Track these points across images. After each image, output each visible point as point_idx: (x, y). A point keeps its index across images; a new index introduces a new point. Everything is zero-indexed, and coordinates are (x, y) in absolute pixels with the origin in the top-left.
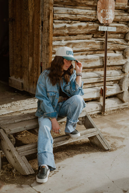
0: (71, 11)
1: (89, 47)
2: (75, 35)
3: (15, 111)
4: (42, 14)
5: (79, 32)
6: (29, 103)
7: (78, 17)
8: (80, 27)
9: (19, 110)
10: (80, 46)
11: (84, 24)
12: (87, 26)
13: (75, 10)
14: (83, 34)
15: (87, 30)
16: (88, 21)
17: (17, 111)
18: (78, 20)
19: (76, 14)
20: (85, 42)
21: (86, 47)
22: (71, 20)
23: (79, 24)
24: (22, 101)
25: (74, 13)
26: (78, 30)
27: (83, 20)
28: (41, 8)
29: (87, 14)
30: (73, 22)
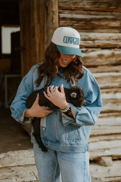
0: (85, 36)
1: (118, 82)
2: (95, 66)
3: (4, 166)
4: (47, 41)
5: (100, 63)
6: (29, 156)
7: (98, 44)
8: (100, 56)
9: (11, 165)
10: (103, 82)
11: (107, 52)
12: (113, 55)
13: (92, 35)
14: (106, 65)
15: (114, 60)
16: (114, 48)
17: (6, 166)
18: (98, 47)
19: (93, 40)
20: (110, 76)
21: (113, 82)
22: (86, 47)
23: (99, 52)
24: (20, 151)
25: (90, 38)
26: (99, 60)
27: (105, 47)
28: (46, 35)
29: (111, 38)
30: (90, 50)
